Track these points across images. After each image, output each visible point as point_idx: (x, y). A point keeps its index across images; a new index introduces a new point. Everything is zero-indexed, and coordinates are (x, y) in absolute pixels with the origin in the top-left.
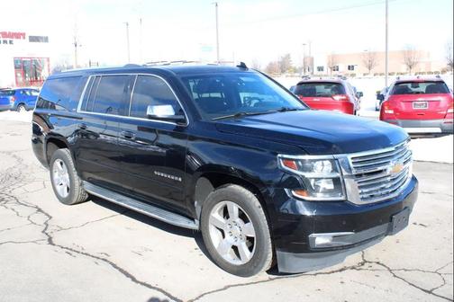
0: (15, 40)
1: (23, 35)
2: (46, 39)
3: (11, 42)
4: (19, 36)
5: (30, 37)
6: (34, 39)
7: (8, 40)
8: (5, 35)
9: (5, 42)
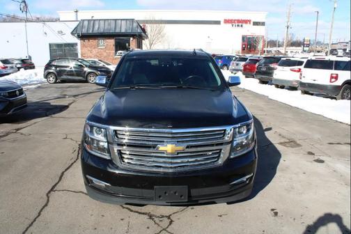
0: (244, 25)
1: (250, 21)
2: (263, 24)
3: (242, 26)
4: (246, 22)
5: (254, 22)
6: (256, 24)
7: (240, 24)
8: (239, 21)
9: (238, 26)
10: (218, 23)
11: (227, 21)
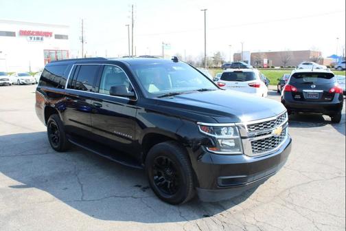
0: (44, 38)
2: (66, 37)
3: (42, 39)
4: (48, 34)
5: (56, 35)
6: (58, 37)
7: (40, 37)
8: (38, 33)
9: (38, 39)
10: (12, 34)
11: (23, 33)
